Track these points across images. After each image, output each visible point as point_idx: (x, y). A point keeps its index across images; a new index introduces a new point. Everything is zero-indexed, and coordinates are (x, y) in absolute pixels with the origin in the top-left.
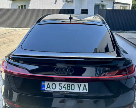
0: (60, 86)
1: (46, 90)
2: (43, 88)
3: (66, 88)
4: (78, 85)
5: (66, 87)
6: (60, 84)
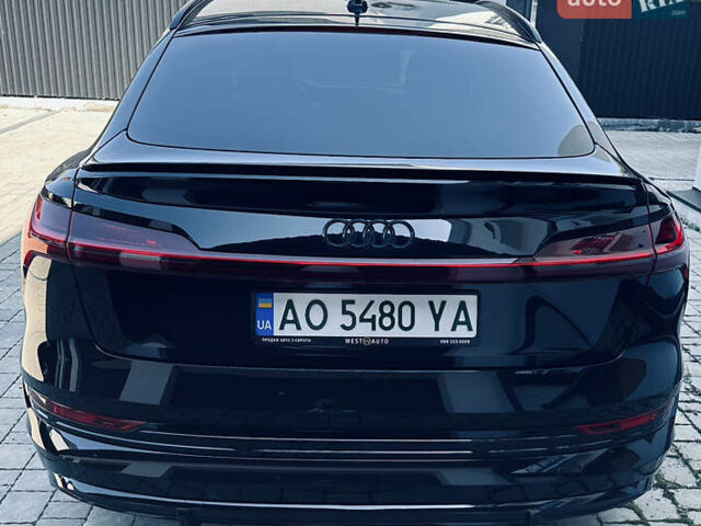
0: (345, 312)
1: (277, 332)
2: (262, 326)
3: (373, 320)
4: (431, 303)
5: (374, 316)
6: (345, 303)
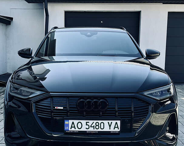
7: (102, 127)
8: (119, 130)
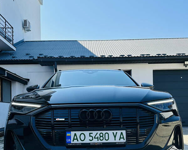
7: (107, 138)
8: (125, 141)
